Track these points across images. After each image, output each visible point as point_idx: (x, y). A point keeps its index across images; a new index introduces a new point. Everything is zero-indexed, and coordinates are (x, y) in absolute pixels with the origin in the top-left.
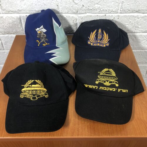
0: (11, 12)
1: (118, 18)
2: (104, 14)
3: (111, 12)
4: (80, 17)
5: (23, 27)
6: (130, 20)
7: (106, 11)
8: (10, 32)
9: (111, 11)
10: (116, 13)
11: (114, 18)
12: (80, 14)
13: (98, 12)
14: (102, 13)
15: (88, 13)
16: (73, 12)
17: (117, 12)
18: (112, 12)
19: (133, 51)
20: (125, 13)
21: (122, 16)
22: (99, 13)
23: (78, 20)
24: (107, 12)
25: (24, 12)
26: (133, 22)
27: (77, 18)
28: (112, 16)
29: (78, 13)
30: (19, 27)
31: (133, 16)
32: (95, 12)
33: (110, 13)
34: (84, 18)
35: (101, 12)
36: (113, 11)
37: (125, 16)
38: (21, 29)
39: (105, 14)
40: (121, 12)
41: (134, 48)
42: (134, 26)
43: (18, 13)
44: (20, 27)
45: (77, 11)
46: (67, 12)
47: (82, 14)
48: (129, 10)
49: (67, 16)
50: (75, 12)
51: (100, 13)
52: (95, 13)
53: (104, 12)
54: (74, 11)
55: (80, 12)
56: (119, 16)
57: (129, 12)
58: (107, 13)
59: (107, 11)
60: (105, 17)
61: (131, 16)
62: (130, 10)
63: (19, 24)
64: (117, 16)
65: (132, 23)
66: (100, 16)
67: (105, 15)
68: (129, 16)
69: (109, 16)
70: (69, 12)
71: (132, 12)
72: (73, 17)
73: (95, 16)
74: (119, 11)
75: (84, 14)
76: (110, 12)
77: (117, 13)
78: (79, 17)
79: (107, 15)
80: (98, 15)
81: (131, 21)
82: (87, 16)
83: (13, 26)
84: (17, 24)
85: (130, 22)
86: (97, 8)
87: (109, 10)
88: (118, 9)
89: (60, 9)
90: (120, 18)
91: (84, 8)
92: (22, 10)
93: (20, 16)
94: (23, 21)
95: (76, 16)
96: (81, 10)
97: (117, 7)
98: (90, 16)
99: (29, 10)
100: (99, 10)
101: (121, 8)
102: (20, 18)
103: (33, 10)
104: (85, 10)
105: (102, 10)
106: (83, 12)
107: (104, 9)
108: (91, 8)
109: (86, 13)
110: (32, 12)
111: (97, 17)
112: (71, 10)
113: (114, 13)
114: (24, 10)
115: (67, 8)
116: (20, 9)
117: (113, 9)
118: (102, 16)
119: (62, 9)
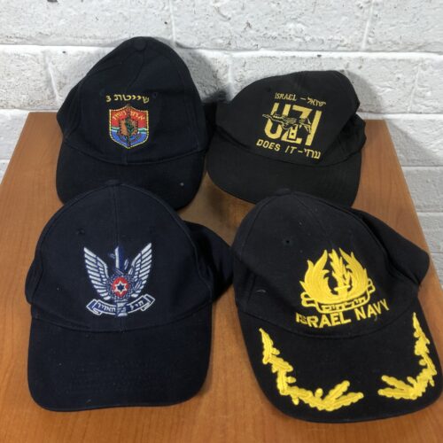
0: (16, 40)
1: (360, 68)
2: (315, 54)
3: (338, 46)
4: (240, 59)
5: (51, 86)
6: (398, 73)
7: (323, 43)
8: (11, 103)
9: (338, 43)
10: (353, 51)
11: (347, 66)
12: (237, 50)
13: (296, 46)
14: (310, 48)
15: (262, 47)
16: (216, 44)
17: (356, 48)
18: (339, 48)
19: (403, 168)
20: (383, 51)
21: (373, 60)
22: (298, 50)
23: (230, 70)
24: (326, 47)
25: (58, 39)
26: (408, 81)
27: (229, 62)
28: (341, 58)
29: (233, 46)
30: (41, 88)
31: (409, 61)
33: (335, 50)
34: (250, 65)
35: (304, 47)
36: (343, 44)
37: (380, 60)
38: (48, 92)
39: (319, 53)
40: (368, 47)
41: (408, 160)
42: (410, 94)
43: (39, 44)
44: (43, 89)
45: (227, 41)
46: (195, 43)
47: (245, 50)
48: (396, 43)
49: (194, 57)
50: (221, 45)
51: (301, 48)
52: (288, 50)
53: (314, 48)
54: (220, 41)
55: (239, 44)
56: (362, 60)
57: (397, 49)
58: (323, 51)
59: (326, 42)
60: (318, 60)
61: (400, 60)
62: (398, 44)
63: (39, 78)
64: (356, 59)
65: (404, 83)
66: (302, 58)
67: (319, 56)
68: (394, 60)
69: (332, 58)
70: (202, 45)
71: (405, 49)
72: (215, 59)
73: (287, 58)
74: (363, 45)
75: (250, 50)
76: (333, 46)
77: (357, 51)
78: (235, 60)
79: (324, 55)
80: (294, 57)
81: (400, 76)
82: (262, 57)
83: (21, 82)
84: (33, 78)
85: (399, 78)
86: (292, 32)
87: (331, 40)
88: (361, 40)
89: (174, 34)
90: (364, 66)
91: (252, 32)
92: (52, 34)
93: (43, 52)
94: (54, 69)
95: (225, 56)
96: (242, 39)
97: (356, 33)
98: (270, 57)
99: (74, 34)
100: (299, 40)
101: (371, 34)
102: (44, 61)
103: (87, 35)
104: (255, 40)
105: (308, 39)
106: (247, 45)
107: (315, 37)
108: (274, 34)
109: (257, 50)
110: (83, 40)
111: (292, 63)
112: (209, 36)
113: (347, 51)
114: (58, 35)
115: (196, 31)
116: (46, 31)
117: (343, 37)
118: (308, 59)
119: (181, 33)
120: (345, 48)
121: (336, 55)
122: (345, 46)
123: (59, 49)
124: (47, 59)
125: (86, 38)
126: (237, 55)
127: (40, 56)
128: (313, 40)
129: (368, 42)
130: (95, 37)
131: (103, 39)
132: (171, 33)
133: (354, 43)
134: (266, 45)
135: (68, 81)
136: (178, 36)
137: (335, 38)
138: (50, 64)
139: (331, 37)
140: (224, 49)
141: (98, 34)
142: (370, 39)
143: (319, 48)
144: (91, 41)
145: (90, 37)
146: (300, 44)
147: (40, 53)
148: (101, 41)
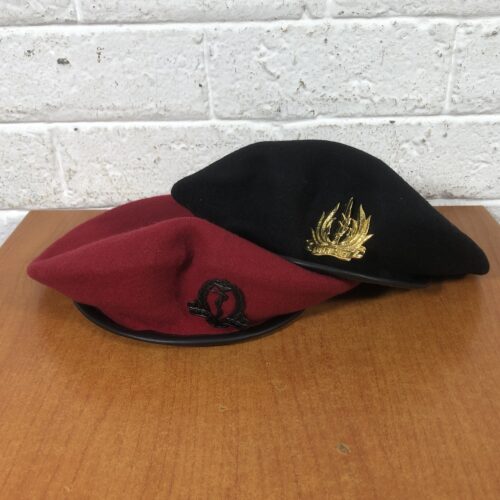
0: (18, 116)
1: (445, 136)
2: (387, 120)
3: (416, 107)
4: (293, 131)
6: (494, 141)
7: (396, 104)
9: (416, 103)
10: (434, 113)
11: (429, 134)
12: (289, 119)
13: (360, 109)
14: (380, 112)
15: (320, 114)
16: (263, 112)
17: (438, 110)
18: (417, 111)
20: (472, 112)
21: (460, 125)
22: (365, 115)
24: (400, 111)
25: (69, 112)
28: (420, 124)
29: (284, 114)
30: (45, 179)
32: (348, 112)
33: (411, 114)
35: (373, 111)
36: (421, 105)
37: (471, 125)
39: (392, 119)
40: (453, 108)
43: (46, 119)
44: (49, 179)
45: (277, 107)
46: (237, 111)
47: (299, 118)
48: (488, 100)
50: (269, 112)
51: (369, 113)
52: (352, 116)
53: (386, 110)
54: (268, 107)
55: (290, 109)
56: (447, 125)
57: (490, 109)
58: (396, 115)
59: (400, 103)
60: (390, 128)
61: (494, 124)
62: (491, 102)
66: (370, 126)
67: (392, 122)
68: (488, 124)
69: (408, 124)
70: (245, 114)
73: (351, 126)
74: (447, 107)
75: (304, 118)
76: (409, 108)
78: (287, 133)
79: (399, 120)
80: (361, 125)
81: (496, 145)
82: (320, 126)
84: (37, 165)
85: (495, 150)
86: (357, 92)
87: (406, 99)
88: (443, 99)
89: (211, 101)
90: (450, 134)
91: (307, 93)
92: (61, 105)
93: (51, 131)
94: (61, 153)
95: (275, 128)
96: (295, 103)
97: (436, 89)
98: (331, 126)
99: (89, 105)
100: (366, 101)
101: (456, 90)
102: (52, 142)
103: (104, 105)
104: (311, 104)
105: (376, 99)
106: (301, 112)
107: (386, 98)
108: (335, 95)
109: (313, 118)
110: (100, 112)
111: (359, 133)
112: (253, 102)
113: (426, 114)
114: (68, 107)
115: (238, 96)
116: (55, 101)
117: (420, 96)
118: (378, 127)
119: (219, 99)
120: (424, 111)
121: (414, 120)
122: (424, 107)
123: (70, 126)
124: (55, 140)
125: (103, 109)
126: (289, 126)
127: (46, 137)
128: (383, 100)
129: (452, 101)
130: (115, 108)
131: (124, 110)
132: (207, 100)
133: (436, 104)
134: (325, 109)
135: (79, 168)
136: (216, 102)
137: (411, 97)
138: (59, 148)
139: (406, 96)
140: (274, 119)
141: (118, 104)
142: (456, 97)
143: (392, 112)
144: (109, 113)
145: (108, 108)
146: (368, 107)
147: (46, 132)
148: (121, 113)
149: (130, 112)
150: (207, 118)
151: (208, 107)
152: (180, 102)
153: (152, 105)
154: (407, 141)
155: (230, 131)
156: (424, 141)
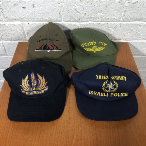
0: (13, 20)
1: (120, 26)
2: (106, 23)
3: (113, 20)
4: (83, 25)
5: (25, 34)
8: (13, 39)
9: (114, 19)
11: (116, 26)
12: (82, 22)
13: (100, 20)
15: (90, 21)
16: (75, 20)
17: (119, 20)
18: (114, 21)
19: (134, 57)
20: (128, 21)
21: (124, 24)
22: (101, 21)
25: (27, 19)
26: (135, 30)
28: (114, 24)
29: (81, 21)
30: (22, 34)
31: (136, 24)
33: (112, 21)
34: (86, 26)
35: (103, 20)
36: (115, 19)
37: (127, 24)
38: (24, 36)
39: (108, 22)
40: (123, 20)
41: (135, 54)
42: (136, 34)
43: (20, 21)
44: (22, 35)
45: (79, 19)
46: (69, 20)
47: (84, 22)
49: (69, 24)
52: (98, 21)
53: (106, 21)
54: (76, 19)
56: (121, 24)
57: (132, 20)
58: (109, 21)
59: (110, 19)
60: (107, 24)
61: (133, 24)
62: (132, 19)
63: (21, 31)
64: (119, 24)
65: (134, 31)
66: (102, 24)
67: (107, 23)
68: (131, 24)
69: (111, 24)
70: (71, 20)
71: (135, 21)
72: (75, 25)
73: (97, 24)
74: (121, 20)
75: (86, 22)
76: (112, 20)
77: (119, 21)
78: (81, 25)
79: (109, 23)
80: (100, 24)
81: (133, 29)
82: (89, 24)
83: (16, 33)
84: (19, 31)
85: (132, 30)
86: (99, 16)
87: (111, 18)
88: (121, 18)
90: (121, 26)
91: (86, 16)
93: (22, 24)
94: (25, 29)
95: (78, 24)
96: (83, 18)
97: (119, 16)
98: (92, 24)
99: (31, 18)
100: (101, 18)
101: (124, 16)
102: (22, 26)
103: (35, 18)
104: (87, 19)
105: (104, 18)
106: (85, 20)
107: (106, 17)
108: (93, 17)
109: (88, 21)
110: (34, 20)
111: (99, 25)
112: (73, 18)
113: (116, 21)
114: (26, 18)
115: (69, 16)
116: (23, 17)
117: (115, 17)
118: (104, 24)
119: (64, 17)
120: (115, 21)
121: (113, 23)
122: (116, 20)
123: (27, 23)
124: (23, 26)
125: (35, 19)
127: (21, 25)
128: (106, 18)
129: (123, 19)
130: (38, 19)
131: (40, 19)
132: (61, 17)
133: (119, 19)
135: (30, 32)
137: (113, 18)
138: (24, 27)
139: (111, 17)
140: (78, 22)
141: (39, 18)
142: (124, 18)
143: (108, 21)
144: (37, 20)
145: (36, 19)
146: (102, 20)
147: (21, 24)
148: (40, 20)
149: (42, 20)
150: (61, 21)
151: (61, 19)
152: (54, 18)
153: (47, 18)
154: (111, 27)
155: (67, 24)
156: (115, 28)
